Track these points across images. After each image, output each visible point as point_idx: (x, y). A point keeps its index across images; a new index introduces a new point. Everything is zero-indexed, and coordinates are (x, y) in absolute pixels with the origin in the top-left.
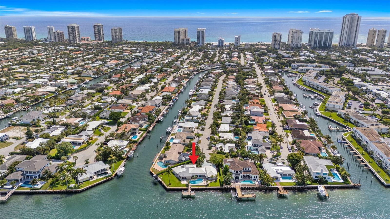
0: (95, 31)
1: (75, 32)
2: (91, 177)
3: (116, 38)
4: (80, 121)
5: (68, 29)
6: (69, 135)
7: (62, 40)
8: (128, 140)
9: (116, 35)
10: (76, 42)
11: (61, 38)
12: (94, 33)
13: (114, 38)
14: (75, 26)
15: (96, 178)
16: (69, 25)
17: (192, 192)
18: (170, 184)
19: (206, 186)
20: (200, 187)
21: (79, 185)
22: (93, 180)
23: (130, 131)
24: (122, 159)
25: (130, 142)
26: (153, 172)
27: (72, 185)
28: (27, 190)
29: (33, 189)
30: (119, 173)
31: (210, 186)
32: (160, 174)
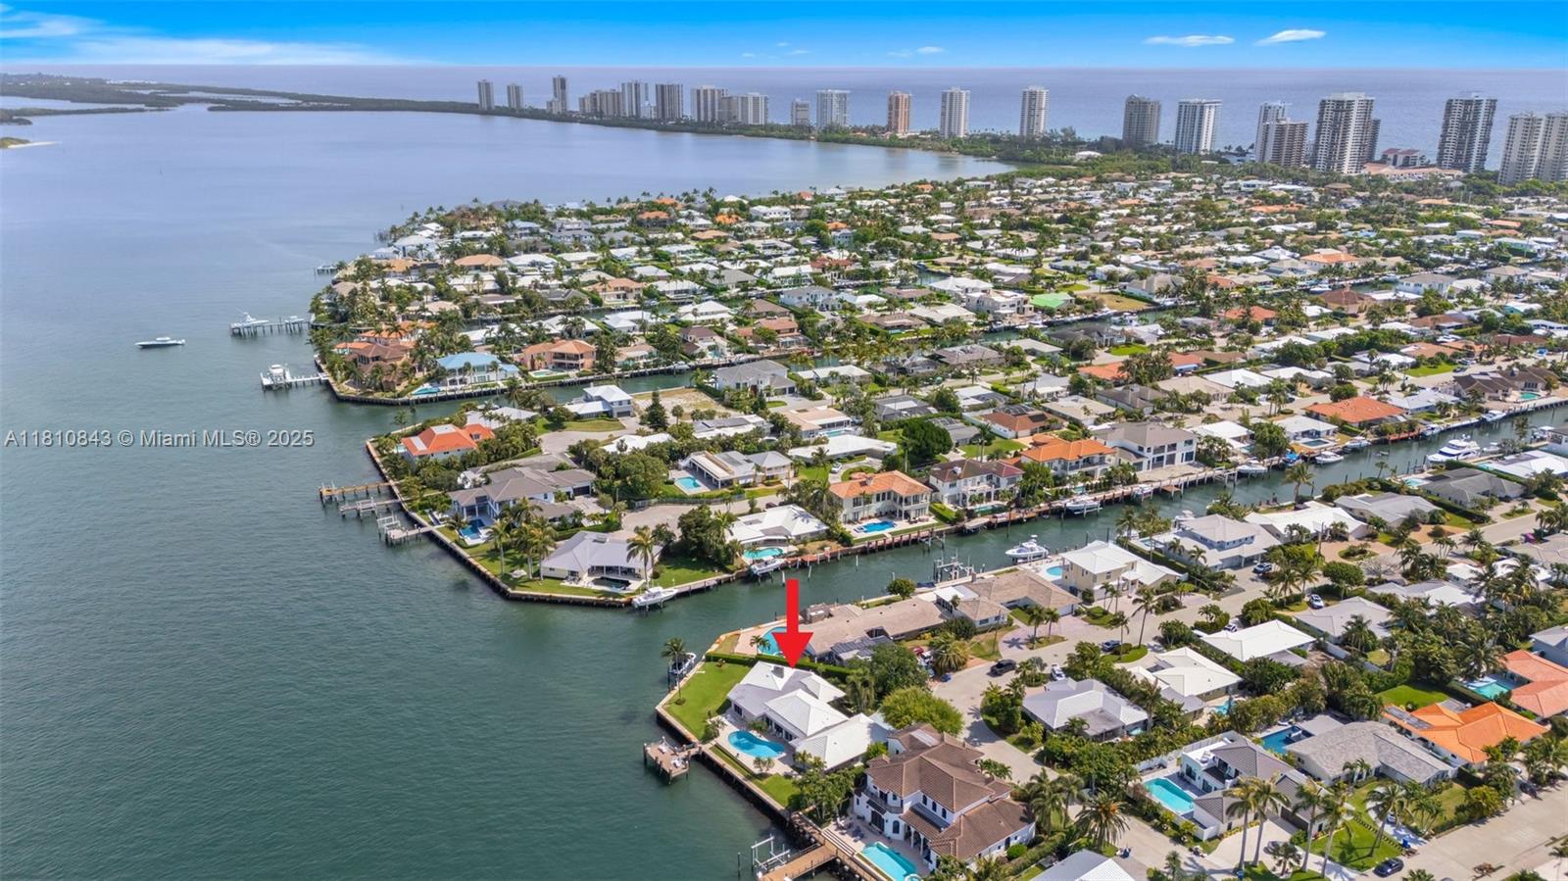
0: (1446, 126)
1: (1347, 126)
2: (573, 573)
3: (1524, 162)
4: (840, 424)
5: (1321, 114)
6: (733, 449)
7: (1289, 156)
8: (827, 524)
9: (1526, 147)
10: (1340, 166)
11: (1291, 147)
12: (1440, 131)
13: (1514, 158)
14: (1350, 103)
15: (586, 581)
16: (1326, 98)
17: (677, 762)
18: (679, 702)
19: (752, 776)
20: (734, 766)
21: (529, 580)
22: (574, 585)
23: (878, 500)
24: (727, 571)
25: (829, 535)
26: (713, 648)
27: (520, 573)
28: (448, 540)
29: (456, 542)
30: (639, 600)
31: (760, 786)
32: (716, 659)
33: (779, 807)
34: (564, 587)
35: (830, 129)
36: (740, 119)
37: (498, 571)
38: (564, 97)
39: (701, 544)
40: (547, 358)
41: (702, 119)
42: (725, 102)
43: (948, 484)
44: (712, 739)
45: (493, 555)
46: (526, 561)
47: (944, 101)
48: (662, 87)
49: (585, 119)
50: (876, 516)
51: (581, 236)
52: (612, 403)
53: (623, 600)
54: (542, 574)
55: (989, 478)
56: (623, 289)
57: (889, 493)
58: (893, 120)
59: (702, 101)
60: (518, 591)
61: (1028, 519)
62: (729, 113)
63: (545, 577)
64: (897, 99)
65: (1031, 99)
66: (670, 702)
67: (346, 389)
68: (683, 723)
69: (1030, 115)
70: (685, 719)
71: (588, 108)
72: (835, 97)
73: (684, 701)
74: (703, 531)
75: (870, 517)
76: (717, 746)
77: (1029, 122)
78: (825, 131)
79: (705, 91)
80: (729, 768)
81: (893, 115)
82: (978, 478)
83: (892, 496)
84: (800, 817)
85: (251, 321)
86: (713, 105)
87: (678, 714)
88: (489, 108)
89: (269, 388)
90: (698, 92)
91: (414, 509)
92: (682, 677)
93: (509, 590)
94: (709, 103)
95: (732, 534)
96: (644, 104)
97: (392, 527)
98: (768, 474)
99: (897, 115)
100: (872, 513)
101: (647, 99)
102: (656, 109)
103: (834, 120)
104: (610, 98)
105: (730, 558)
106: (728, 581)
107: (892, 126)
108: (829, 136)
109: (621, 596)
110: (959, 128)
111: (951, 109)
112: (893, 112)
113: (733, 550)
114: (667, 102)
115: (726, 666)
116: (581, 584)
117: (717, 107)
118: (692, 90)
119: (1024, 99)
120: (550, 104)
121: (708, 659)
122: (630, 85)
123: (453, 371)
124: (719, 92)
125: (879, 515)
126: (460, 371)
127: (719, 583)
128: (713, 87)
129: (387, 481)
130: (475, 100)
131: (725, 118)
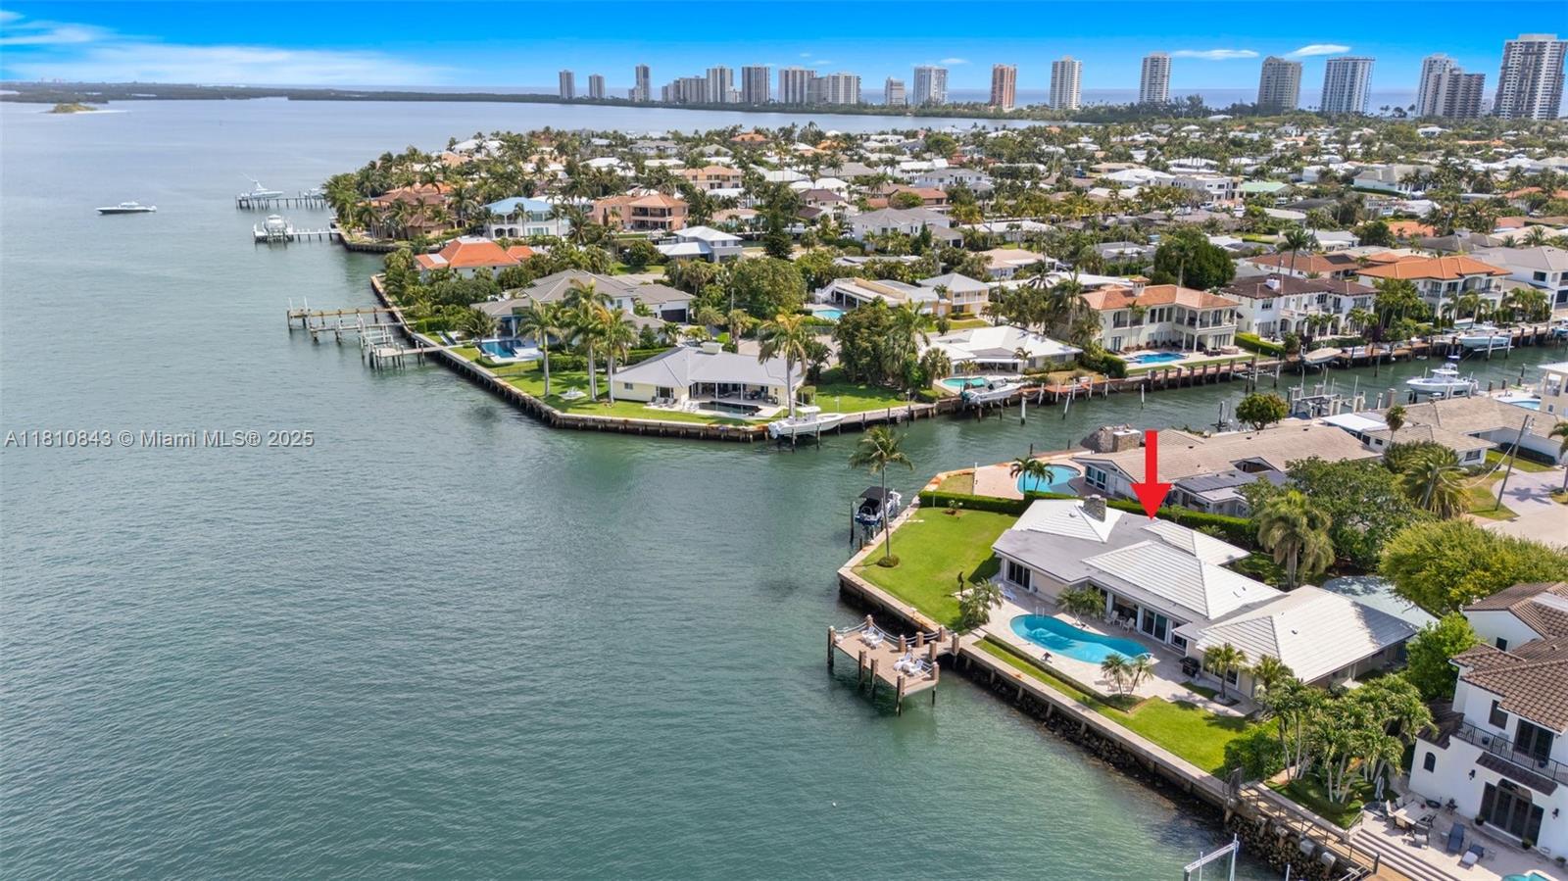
1: (1537, 72)
2: (663, 394)
7: (1463, 110)
8: (1076, 347)
11: (1465, 100)
15: (688, 405)
17: (910, 665)
18: (886, 563)
19: (1096, 701)
20: (1041, 678)
21: (591, 402)
22: (665, 409)
23: (1152, 321)
24: (921, 399)
25: (1083, 362)
26: (931, 488)
27: (575, 393)
28: (464, 359)
29: (478, 361)
30: (782, 427)
31: (1124, 723)
32: (941, 501)
33: (1194, 771)
34: (647, 411)
35: (928, 104)
36: (830, 100)
37: (541, 392)
38: (646, 86)
39: (877, 355)
40: (625, 215)
41: (790, 101)
42: (815, 83)
43: (1260, 303)
44: (977, 626)
45: (536, 373)
46: (588, 382)
47: (1055, 70)
48: (749, 69)
49: (666, 105)
50: (1148, 346)
51: (666, 148)
52: (713, 243)
53: (751, 428)
54: (612, 396)
55: (1321, 300)
56: (717, 177)
57: (1170, 310)
58: (997, 94)
59: (790, 83)
60: (572, 414)
61: (1398, 357)
62: (819, 95)
63: (616, 400)
64: (1002, 71)
65: (1152, 66)
66: (866, 563)
67: (360, 237)
68: (900, 597)
69: (1150, 84)
70: (904, 591)
71: (671, 97)
72: (933, 73)
73: (896, 561)
74: (880, 334)
75: (1139, 348)
76: (990, 640)
77: (1150, 91)
78: (922, 107)
79: (794, 72)
80: (1030, 681)
81: (997, 89)
82: (1305, 298)
83: (1175, 315)
84: (1263, 796)
85: (261, 190)
86: (802, 87)
87: (888, 582)
88: (570, 98)
89: (260, 240)
90: (787, 72)
91: (419, 329)
92: (883, 525)
93: (557, 412)
94: (798, 85)
95: (927, 343)
96: (728, 88)
97: (380, 343)
98: (956, 302)
99: (1001, 89)
100: (1143, 340)
101: (732, 84)
102: (742, 94)
103: (932, 94)
104: (694, 83)
105: (926, 379)
106: (925, 415)
107: (996, 98)
108: (927, 111)
109: (747, 424)
110: (1071, 101)
111: (1062, 78)
112: (998, 86)
113: (936, 366)
114: (753, 84)
115: (964, 513)
116: (677, 408)
117: (806, 89)
118: (781, 72)
119: (1145, 66)
120: (632, 92)
121: (927, 501)
122: (715, 71)
123: (501, 217)
124: (809, 73)
125: (1152, 345)
126: (509, 217)
127: (910, 417)
128: (802, 68)
129: (389, 307)
130: (558, 93)
131: (814, 100)
